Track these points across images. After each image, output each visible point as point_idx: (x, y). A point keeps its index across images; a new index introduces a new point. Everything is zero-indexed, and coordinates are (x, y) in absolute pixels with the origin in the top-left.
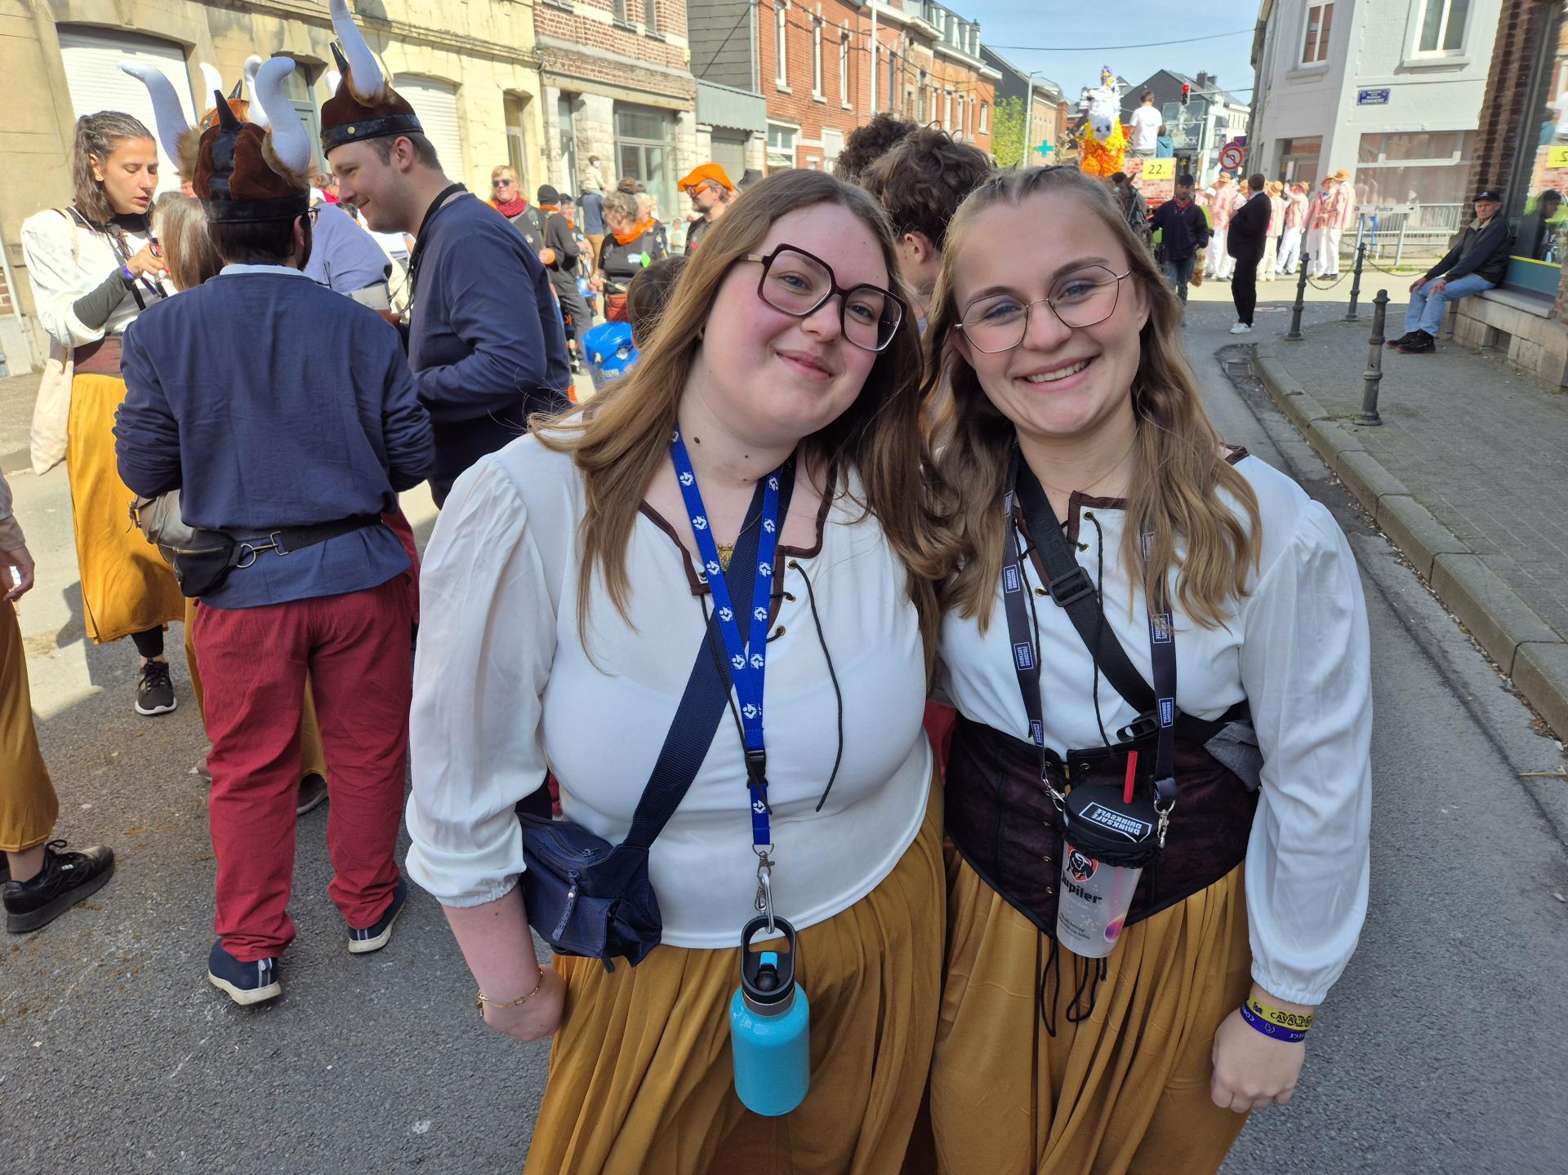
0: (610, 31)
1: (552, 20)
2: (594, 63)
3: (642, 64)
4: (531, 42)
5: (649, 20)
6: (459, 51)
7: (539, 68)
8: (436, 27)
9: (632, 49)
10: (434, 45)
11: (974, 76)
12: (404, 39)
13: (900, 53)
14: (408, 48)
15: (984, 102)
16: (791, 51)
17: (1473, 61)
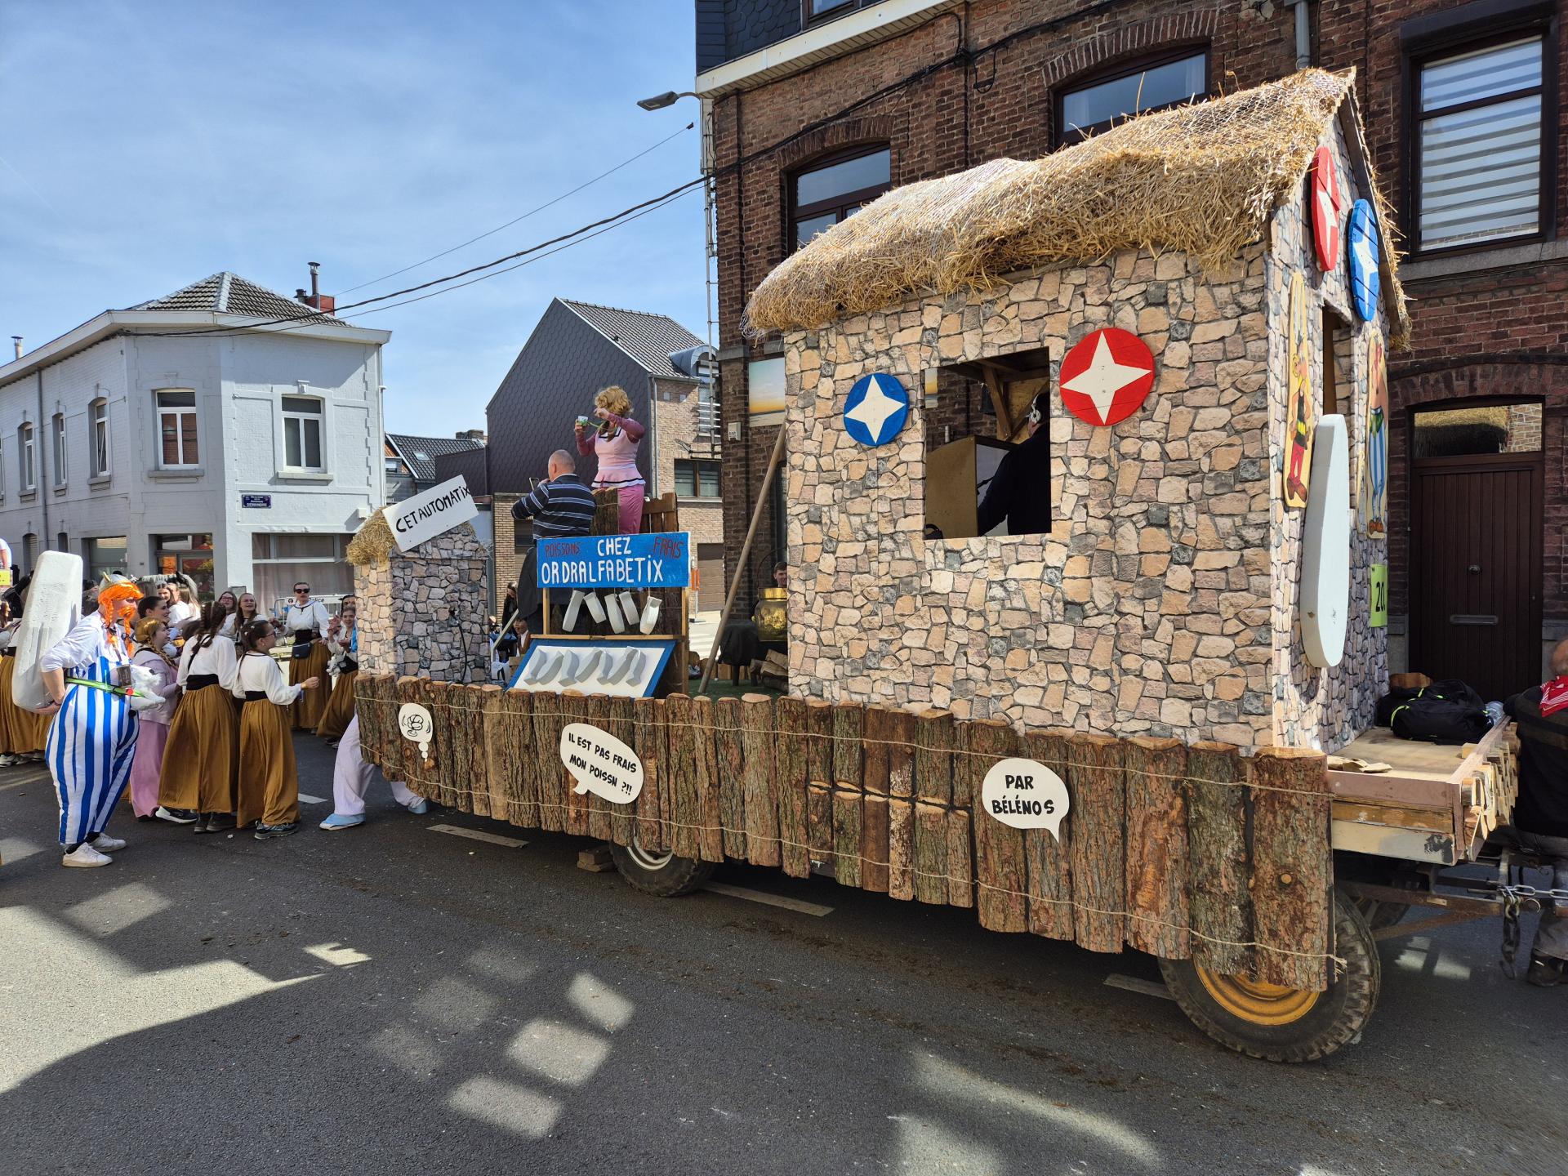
17: (335, 479)
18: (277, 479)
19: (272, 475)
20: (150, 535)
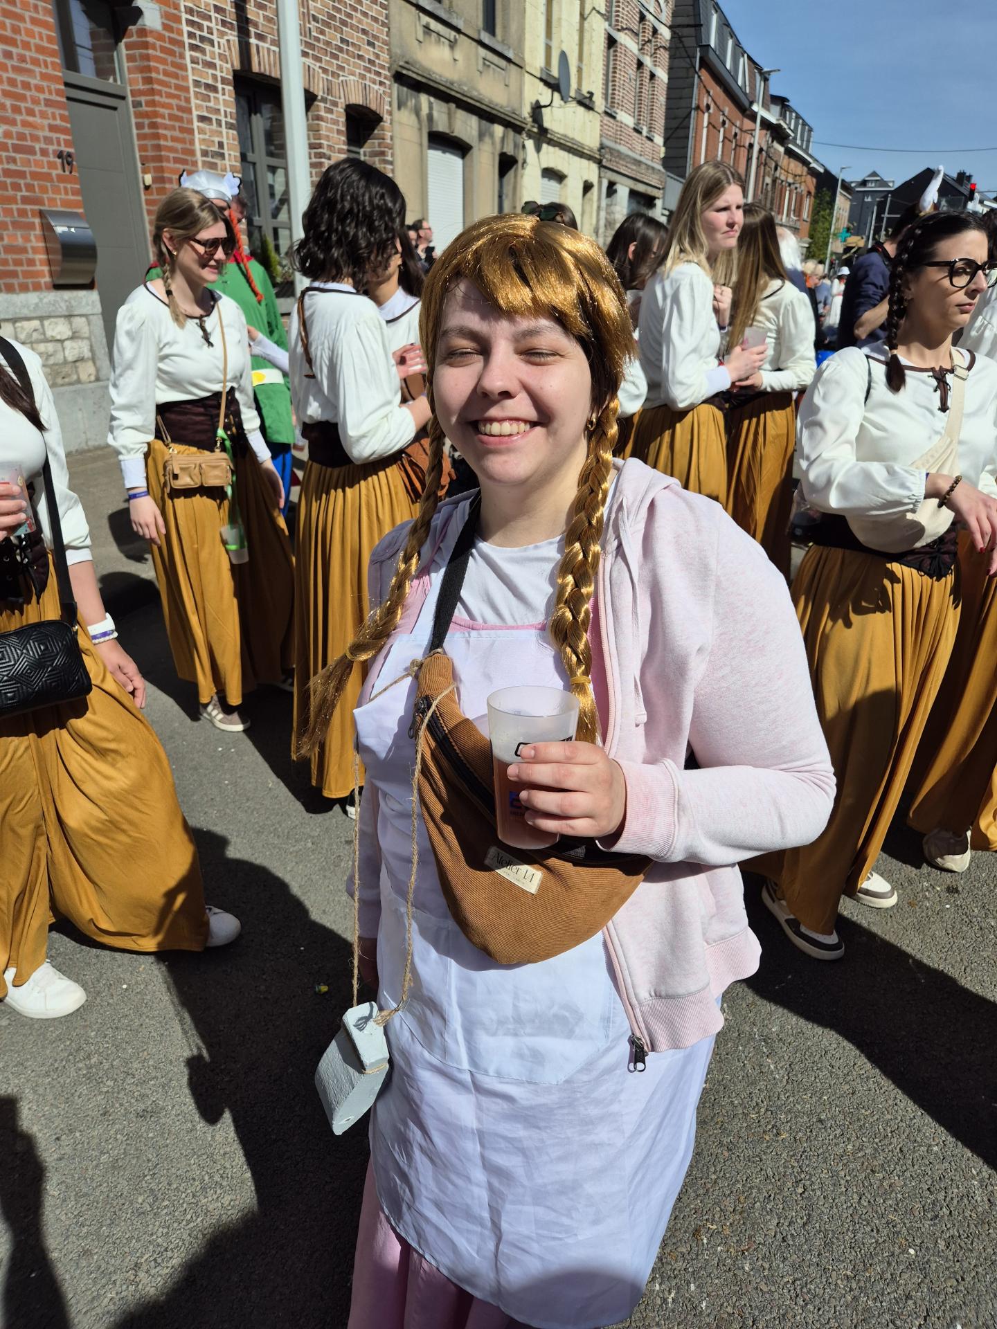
0: (631, 133)
1: (608, 125)
2: (622, 159)
3: (642, 159)
4: (598, 144)
5: (648, 124)
6: (569, 150)
7: (600, 163)
9: (638, 147)
10: (560, 146)
11: (805, 169)
12: (551, 142)
13: (765, 148)
14: (551, 149)
15: (809, 193)
16: (709, 148)
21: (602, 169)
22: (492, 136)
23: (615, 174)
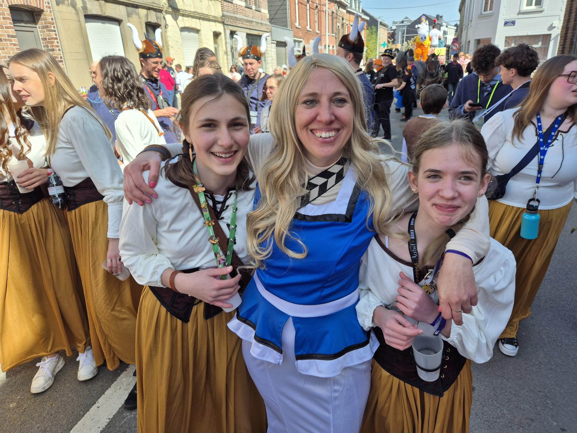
0: (244, 9)
1: (226, 6)
2: (240, 21)
3: (254, 20)
4: (221, 15)
5: (255, 4)
6: (199, 18)
7: (223, 23)
8: (192, 10)
9: (251, 15)
10: (193, 17)
12: (183, 15)
13: (335, 12)
14: (185, 18)
16: (300, 13)
17: (546, 10)
18: (520, 13)
19: (518, 11)
20: (475, 40)
21: (225, 26)
22: (138, 14)
23: (235, 27)
